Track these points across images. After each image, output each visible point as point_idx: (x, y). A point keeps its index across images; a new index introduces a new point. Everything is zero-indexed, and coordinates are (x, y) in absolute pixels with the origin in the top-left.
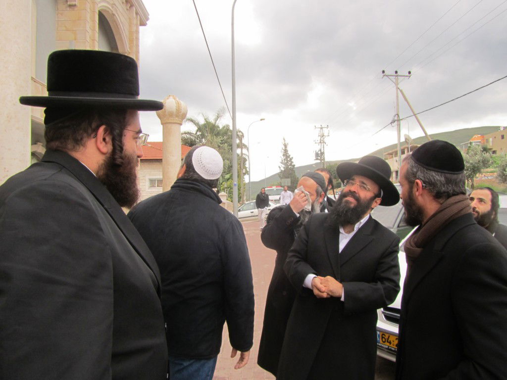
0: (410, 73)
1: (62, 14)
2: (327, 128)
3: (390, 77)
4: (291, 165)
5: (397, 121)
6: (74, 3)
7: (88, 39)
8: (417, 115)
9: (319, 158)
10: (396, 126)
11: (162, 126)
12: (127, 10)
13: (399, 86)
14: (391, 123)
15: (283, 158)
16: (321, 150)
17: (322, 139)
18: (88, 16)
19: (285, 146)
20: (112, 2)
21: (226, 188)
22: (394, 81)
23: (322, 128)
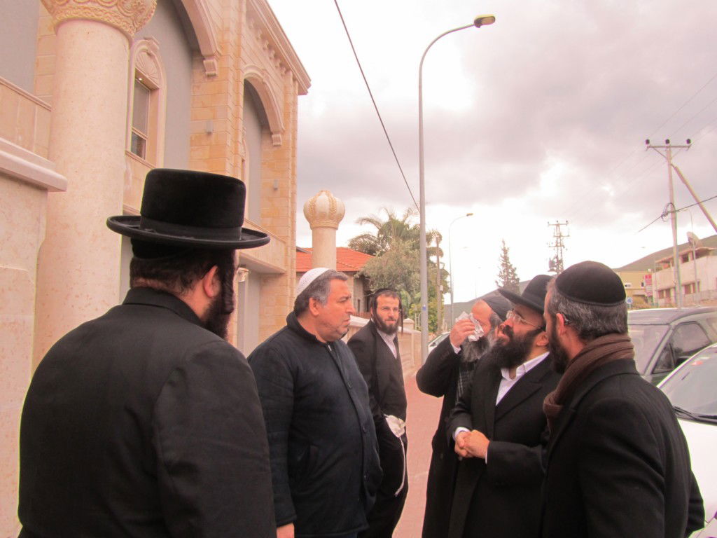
0: (689, 141)
1: (198, 87)
2: (566, 224)
3: (658, 149)
4: (513, 278)
5: (671, 213)
6: (213, 73)
7: (230, 117)
8: (703, 204)
9: (555, 268)
10: (670, 221)
11: (311, 231)
12: (282, 75)
13: (673, 162)
14: (662, 216)
15: (502, 269)
16: (557, 257)
17: (559, 241)
18: (231, 88)
19: (505, 251)
20: (261, 68)
21: (416, 312)
22: (665, 153)
23: (558, 225)
